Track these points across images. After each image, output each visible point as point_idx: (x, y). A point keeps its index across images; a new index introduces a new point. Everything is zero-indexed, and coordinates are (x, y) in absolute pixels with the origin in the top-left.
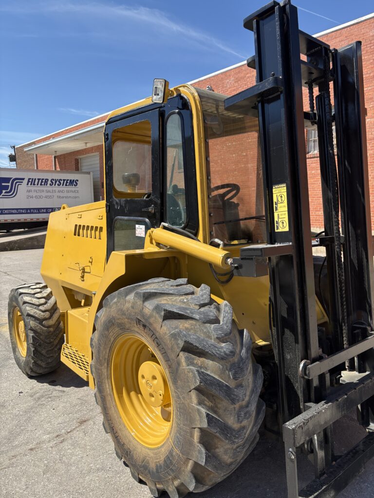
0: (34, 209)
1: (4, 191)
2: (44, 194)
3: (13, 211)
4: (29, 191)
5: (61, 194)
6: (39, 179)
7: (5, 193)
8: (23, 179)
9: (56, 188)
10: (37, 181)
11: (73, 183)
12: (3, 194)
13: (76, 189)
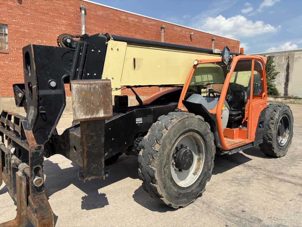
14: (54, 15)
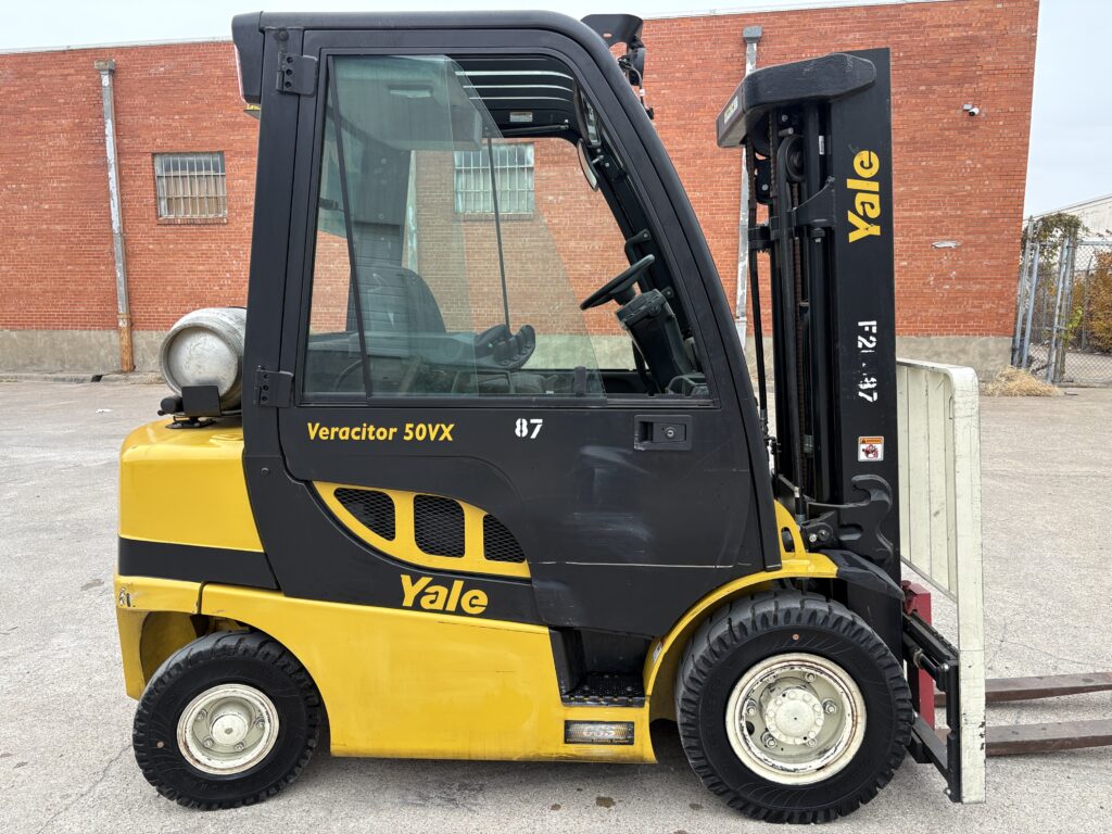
14: (42, 111)
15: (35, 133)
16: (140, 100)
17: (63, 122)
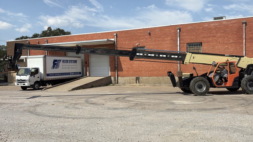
0: (64, 73)
1: (55, 66)
2: (67, 67)
3: (58, 74)
4: (63, 65)
5: (72, 67)
6: (66, 60)
7: (56, 66)
8: (61, 60)
9: (71, 64)
10: (65, 61)
11: (75, 62)
12: (55, 67)
13: (77, 64)
14: (164, 37)
15: (162, 41)
16: (185, 34)
17: (169, 38)
